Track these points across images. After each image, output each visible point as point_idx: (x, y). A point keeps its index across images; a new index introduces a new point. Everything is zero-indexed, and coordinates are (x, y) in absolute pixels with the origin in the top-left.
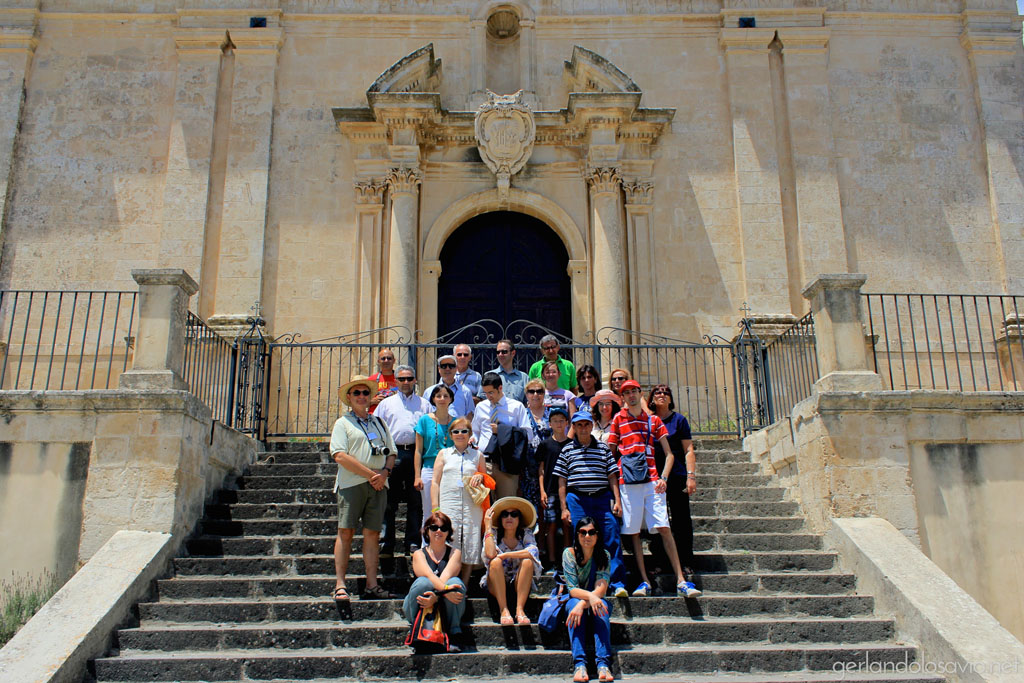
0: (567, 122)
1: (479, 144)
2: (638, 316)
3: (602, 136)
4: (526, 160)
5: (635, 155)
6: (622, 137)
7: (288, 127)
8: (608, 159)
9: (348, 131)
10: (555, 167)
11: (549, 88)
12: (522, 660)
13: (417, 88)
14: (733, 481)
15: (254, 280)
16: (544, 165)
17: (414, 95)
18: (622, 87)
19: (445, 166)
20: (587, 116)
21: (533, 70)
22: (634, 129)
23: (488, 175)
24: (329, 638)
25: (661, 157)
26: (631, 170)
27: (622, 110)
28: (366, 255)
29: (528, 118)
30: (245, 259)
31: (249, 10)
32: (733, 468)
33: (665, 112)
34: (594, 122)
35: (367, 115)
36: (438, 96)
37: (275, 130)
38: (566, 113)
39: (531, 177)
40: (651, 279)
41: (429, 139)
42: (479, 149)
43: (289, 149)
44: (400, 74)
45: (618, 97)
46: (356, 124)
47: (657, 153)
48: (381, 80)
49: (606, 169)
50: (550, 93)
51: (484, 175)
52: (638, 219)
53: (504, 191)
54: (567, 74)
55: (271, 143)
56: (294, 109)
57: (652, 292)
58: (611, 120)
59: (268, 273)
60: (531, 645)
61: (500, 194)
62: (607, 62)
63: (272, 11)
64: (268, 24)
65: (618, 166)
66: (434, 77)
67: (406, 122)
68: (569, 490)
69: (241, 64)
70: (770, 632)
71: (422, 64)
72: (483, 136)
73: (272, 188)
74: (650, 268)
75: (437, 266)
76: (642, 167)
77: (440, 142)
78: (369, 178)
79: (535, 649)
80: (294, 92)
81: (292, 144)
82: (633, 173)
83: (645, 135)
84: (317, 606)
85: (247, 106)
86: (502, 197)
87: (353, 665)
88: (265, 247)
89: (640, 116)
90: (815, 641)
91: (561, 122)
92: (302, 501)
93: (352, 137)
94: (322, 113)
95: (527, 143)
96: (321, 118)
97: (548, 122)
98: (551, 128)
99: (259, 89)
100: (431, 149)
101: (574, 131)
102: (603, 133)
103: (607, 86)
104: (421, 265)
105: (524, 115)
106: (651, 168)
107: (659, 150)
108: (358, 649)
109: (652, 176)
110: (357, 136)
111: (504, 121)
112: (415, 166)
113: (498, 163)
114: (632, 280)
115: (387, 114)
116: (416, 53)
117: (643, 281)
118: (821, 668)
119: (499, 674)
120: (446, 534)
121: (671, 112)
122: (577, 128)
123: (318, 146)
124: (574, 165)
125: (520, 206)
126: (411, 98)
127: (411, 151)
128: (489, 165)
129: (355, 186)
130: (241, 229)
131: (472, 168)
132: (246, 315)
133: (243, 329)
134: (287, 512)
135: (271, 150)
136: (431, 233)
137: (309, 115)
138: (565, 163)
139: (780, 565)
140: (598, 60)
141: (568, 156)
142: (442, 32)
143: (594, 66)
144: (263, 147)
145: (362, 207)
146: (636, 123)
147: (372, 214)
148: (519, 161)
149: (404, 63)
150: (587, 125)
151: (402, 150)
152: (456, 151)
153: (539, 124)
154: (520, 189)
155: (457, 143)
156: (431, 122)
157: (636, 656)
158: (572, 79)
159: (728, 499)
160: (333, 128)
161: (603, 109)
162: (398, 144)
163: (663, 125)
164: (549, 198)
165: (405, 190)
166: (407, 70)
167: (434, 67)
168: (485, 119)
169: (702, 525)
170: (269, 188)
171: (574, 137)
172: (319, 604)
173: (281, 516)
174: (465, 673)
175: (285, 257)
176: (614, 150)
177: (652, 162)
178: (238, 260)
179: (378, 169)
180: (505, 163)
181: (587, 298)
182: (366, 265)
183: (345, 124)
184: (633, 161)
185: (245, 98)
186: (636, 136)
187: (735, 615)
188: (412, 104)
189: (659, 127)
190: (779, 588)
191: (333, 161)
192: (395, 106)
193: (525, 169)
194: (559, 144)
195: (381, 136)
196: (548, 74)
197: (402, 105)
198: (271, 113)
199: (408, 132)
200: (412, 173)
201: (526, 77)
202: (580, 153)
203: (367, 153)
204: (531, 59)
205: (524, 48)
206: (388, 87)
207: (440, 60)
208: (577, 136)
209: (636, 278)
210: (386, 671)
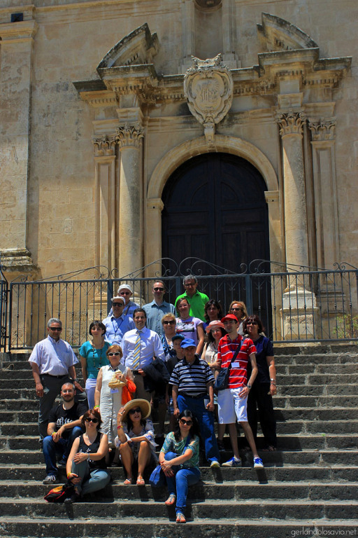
0: (259, 76)
1: (188, 101)
2: (322, 235)
3: (289, 85)
4: (227, 111)
5: (319, 98)
6: (307, 84)
7: (42, 98)
8: (293, 105)
9: (87, 98)
10: (253, 114)
11: (247, 47)
12: (132, 508)
13: (136, 61)
14: (341, 379)
15: (21, 221)
16: (243, 113)
17: (133, 68)
18: (302, 44)
19: (163, 121)
20: (274, 71)
21: (233, 33)
22: (317, 77)
23: (197, 125)
24: (17, 491)
25: (342, 98)
26: (315, 112)
27: (304, 64)
28: (104, 197)
29: (226, 77)
30: (14, 206)
31: (11, 8)
32: (346, 369)
33: (342, 61)
34: (281, 75)
35: (99, 86)
36: (152, 66)
37: (33, 102)
38: (259, 69)
39: (233, 123)
40: (333, 204)
41: (149, 100)
42: (189, 105)
43: (44, 116)
44: (123, 51)
45: (299, 54)
46: (92, 93)
47: (338, 95)
48: (108, 57)
49: (290, 115)
50: (247, 52)
51: (194, 125)
52: (322, 153)
53: (210, 138)
54: (260, 35)
55: (30, 112)
56: (46, 84)
57: (333, 216)
58: (295, 72)
59: (31, 215)
60: (145, 498)
61: (207, 140)
62: (289, 24)
63: (27, 7)
64: (25, 18)
65: (301, 111)
66: (152, 49)
67: (129, 89)
68: (179, 393)
69: (6, 52)
70: (310, 492)
71: (139, 40)
72: (191, 94)
73: (32, 149)
74: (332, 194)
75: (159, 203)
76: (325, 107)
77: (158, 101)
78: (104, 135)
79: (148, 501)
80: (46, 70)
81: (46, 112)
82: (317, 114)
83: (327, 81)
84: (14, 470)
85: (11, 85)
86: (210, 142)
87: (27, 508)
88: (29, 196)
89: (321, 66)
90: (342, 499)
91: (255, 77)
92: (25, 397)
93: (90, 103)
94: (68, 85)
95: (226, 97)
96: (67, 89)
97: (245, 77)
98: (247, 82)
99: (19, 71)
100: (152, 107)
101: (267, 83)
102: (289, 83)
103: (290, 43)
104: (146, 202)
105: (222, 75)
106: (332, 108)
107: (340, 92)
108: (35, 499)
109: (334, 115)
110: (94, 102)
111: (206, 81)
112: (137, 125)
113: (204, 116)
114: (317, 205)
115: (114, 84)
116: (134, 32)
117: (326, 205)
118: (335, 518)
119: (117, 516)
120: (96, 424)
121: (348, 60)
122: (269, 80)
123: (65, 112)
124: (268, 111)
125: (225, 148)
126: (131, 70)
127: (133, 112)
128: (197, 117)
129: (93, 142)
130: (10, 183)
131: (184, 120)
132: (16, 249)
133: (14, 260)
134: (12, 406)
135: (30, 118)
136: (152, 177)
137: (58, 88)
138: (260, 110)
139: (344, 444)
140: (282, 23)
141: (263, 103)
142: (159, 8)
143: (280, 28)
144: (24, 117)
145: (100, 158)
146: (318, 72)
147: (107, 163)
148: (221, 112)
149: (125, 41)
150: (276, 77)
151: (127, 112)
152: (171, 107)
153: (236, 79)
154: (223, 135)
155: (171, 100)
156: (149, 86)
157: (207, 507)
158: (264, 39)
159: (331, 394)
160: (76, 97)
161: (288, 64)
162: (124, 107)
163: (342, 71)
164: (247, 141)
165: (129, 144)
166: (128, 47)
167: (151, 40)
168: (192, 80)
169: (300, 414)
170: (29, 149)
171: (267, 87)
172: (15, 469)
173: (9, 409)
174: (95, 515)
175: (44, 202)
176: (297, 97)
177: (334, 103)
178: (9, 207)
179: (109, 127)
180: (209, 115)
181: (279, 222)
182: (104, 204)
183: (83, 93)
184: (317, 104)
185: (10, 79)
186: (319, 82)
187: (294, 480)
188: (133, 75)
189: (339, 73)
190: (334, 462)
191: (77, 123)
192: (119, 77)
193: (228, 117)
194: (255, 95)
195: (112, 101)
196: (246, 35)
197: (125, 76)
198: (29, 89)
199: (131, 97)
200: (135, 130)
201: (226, 40)
202: (273, 101)
203: (102, 115)
204: (231, 24)
205: (225, 15)
206: (113, 62)
207: (155, 34)
208: (269, 87)
209: (320, 203)
210: (47, 513)
